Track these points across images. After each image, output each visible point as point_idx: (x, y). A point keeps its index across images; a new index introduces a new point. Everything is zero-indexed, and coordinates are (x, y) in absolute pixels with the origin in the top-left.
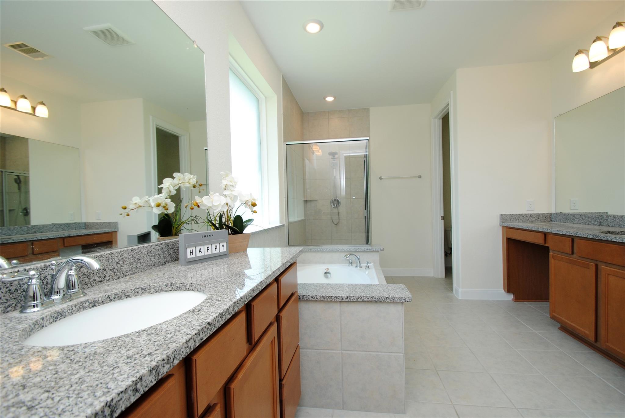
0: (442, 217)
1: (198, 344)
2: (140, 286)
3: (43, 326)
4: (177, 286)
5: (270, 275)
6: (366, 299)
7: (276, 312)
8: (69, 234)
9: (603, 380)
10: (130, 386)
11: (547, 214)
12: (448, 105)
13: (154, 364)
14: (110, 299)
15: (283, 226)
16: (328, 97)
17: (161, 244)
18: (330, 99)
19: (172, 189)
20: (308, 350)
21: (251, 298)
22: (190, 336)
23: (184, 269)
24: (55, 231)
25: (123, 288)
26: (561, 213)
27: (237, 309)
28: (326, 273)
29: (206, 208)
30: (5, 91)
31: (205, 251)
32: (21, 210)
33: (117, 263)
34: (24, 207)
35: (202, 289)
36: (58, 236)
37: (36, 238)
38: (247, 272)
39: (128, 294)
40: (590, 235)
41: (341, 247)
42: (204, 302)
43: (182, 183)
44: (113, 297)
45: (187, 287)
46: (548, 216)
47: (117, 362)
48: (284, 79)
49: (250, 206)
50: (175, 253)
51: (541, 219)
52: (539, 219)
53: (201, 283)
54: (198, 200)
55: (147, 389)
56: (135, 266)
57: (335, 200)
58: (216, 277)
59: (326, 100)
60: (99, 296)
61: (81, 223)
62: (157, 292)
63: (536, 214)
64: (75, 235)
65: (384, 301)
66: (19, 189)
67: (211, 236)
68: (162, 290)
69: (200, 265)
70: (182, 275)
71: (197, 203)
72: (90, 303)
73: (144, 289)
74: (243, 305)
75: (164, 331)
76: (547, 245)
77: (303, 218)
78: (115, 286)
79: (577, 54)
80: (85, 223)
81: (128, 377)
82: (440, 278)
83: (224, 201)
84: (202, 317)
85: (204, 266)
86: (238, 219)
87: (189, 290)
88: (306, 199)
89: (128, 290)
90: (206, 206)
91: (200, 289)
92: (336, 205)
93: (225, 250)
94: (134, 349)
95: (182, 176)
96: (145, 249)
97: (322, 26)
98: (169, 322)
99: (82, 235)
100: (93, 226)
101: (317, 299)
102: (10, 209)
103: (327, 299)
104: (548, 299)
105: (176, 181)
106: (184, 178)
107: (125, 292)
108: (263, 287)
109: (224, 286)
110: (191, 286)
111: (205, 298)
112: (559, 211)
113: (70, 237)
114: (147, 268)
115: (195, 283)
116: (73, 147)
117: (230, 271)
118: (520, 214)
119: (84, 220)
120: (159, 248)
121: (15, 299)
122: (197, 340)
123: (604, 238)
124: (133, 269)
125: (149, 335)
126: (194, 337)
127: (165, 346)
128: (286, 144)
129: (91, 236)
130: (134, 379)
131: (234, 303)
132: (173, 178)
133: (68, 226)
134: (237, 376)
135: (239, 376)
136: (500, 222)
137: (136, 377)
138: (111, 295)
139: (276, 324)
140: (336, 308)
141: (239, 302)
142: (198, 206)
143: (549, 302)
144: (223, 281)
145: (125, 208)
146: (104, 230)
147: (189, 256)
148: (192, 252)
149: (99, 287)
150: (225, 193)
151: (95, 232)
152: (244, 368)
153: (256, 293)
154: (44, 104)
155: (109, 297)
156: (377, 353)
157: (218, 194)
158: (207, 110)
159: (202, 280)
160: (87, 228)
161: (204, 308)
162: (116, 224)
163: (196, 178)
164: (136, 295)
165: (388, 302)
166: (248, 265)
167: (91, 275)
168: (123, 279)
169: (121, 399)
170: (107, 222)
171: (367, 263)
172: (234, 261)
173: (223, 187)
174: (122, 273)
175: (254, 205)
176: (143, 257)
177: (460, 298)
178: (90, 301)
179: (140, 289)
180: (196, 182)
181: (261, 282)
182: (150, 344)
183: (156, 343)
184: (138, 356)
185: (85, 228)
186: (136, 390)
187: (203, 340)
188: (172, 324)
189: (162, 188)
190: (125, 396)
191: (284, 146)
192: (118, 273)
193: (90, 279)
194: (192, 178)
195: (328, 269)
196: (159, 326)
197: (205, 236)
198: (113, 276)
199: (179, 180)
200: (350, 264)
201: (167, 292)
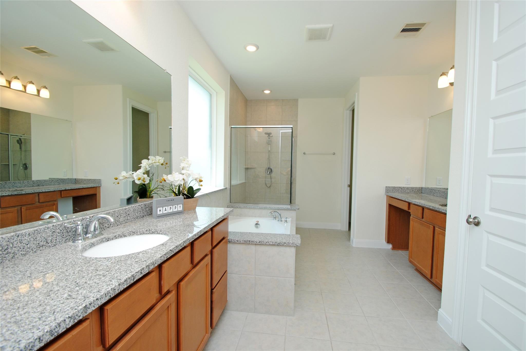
0: (348, 185)
1: (165, 259)
2: (132, 231)
3: (86, 250)
4: (152, 231)
5: (207, 227)
6: (272, 243)
7: (210, 248)
8: (65, 188)
9: (429, 302)
10: (139, 271)
11: (419, 187)
12: (354, 103)
13: (148, 264)
14: (116, 237)
15: (226, 188)
16: (265, 90)
17: (141, 205)
18: (267, 92)
19: (147, 167)
20: (234, 275)
21: (194, 239)
22: (162, 255)
23: (155, 221)
24: (53, 185)
25: (122, 231)
26: (428, 188)
27: (185, 245)
28: (257, 224)
29: (171, 182)
30: (18, 79)
31: (168, 209)
32: (21, 165)
33: (117, 216)
34: (24, 163)
35: (167, 233)
36: (57, 189)
37: (42, 190)
38: (195, 223)
39: (125, 235)
40: (431, 207)
41: (268, 206)
42: (168, 240)
43: (154, 163)
44: (118, 236)
45: (158, 232)
46: (420, 189)
47: (132, 263)
48: (231, 77)
49: (199, 181)
50: (150, 210)
51: (414, 191)
52: (413, 191)
53: (166, 230)
54: (165, 177)
55: (145, 274)
56: (126, 218)
57: (269, 168)
58: (175, 227)
59: (264, 93)
60: (110, 235)
61: (73, 179)
62: (141, 234)
63: (411, 187)
64: (69, 189)
65: (283, 245)
66: (21, 148)
67: (173, 200)
68: (144, 233)
69: (165, 219)
70: (155, 224)
71: (164, 179)
72: (106, 239)
73: (134, 232)
74: (189, 243)
75: (149, 252)
76: (410, 211)
77: (244, 181)
78: (118, 230)
79: (441, 75)
80: (75, 179)
81: (138, 268)
82: (345, 231)
83: (181, 177)
84: (167, 247)
85: (168, 219)
86: (191, 188)
87: (159, 234)
88: (247, 167)
89: (125, 233)
90: (169, 181)
91: (166, 233)
92: (270, 173)
93: (181, 209)
94: (138, 259)
95: (154, 158)
96: (132, 208)
97: (258, 48)
98: (152, 249)
99: (74, 189)
100: (82, 182)
101: (240, 242)
102: (14, 164)
103: (247, 242)
104: (408, 249)
105: (150, 161)
106: (155, 160)
107: (124, 233)
108: (202, 234)
109: (179, 232)
110: (161, 231)
111: (169, 239)
112: (427, 186)
113: (66, 190)
114: (133, 220)
115: (163, 230)
116: (67, 120)
117: (184, 223)
118: (399, 187)
119: (75, 177)
120: (140, 207)
121: (69, 235)
122: (165, 257)
123: (438, 209)
124: (126, 220)
125: (143, 254)
126: (164, 255)
127: (151, 258)
128: (231, 128)
129: (81, 190)
130: (141, 269)
131: (184, 241)
132: (148, 159)
133: (63, 181)
134: (184, 280)
135: (185, 279)
136: (385, 192)
137: (141, 268)
138: (116, 235)
139: (210, 256)
140: (253, 248)
141: (186, 241)
142: (165, 181)
143: (408, 250)
144: (179, 229)
145: (117, 179)
146: (90, 185)
147: (159, 213)
148: (161, 210)
149: (108, 230)
150: (183, 172)
151: (84, 186)
152: (189, 276)
153: (197, 237)
154: (46, 88)
155: (115, 236)
156: (278, 278)
157: (178, 173)
158: (172, 114)
159: (167, 228)
160: (77, 183)
161: (168, 243)
162: (99, 181)
163: (164, 159)
164: (129, 236)
165: (285, 246)
166: (196, 219)
167: (104, 223)
168: (120, 226)
169: (137, 275)
170: (92, 179)
171: (286, 218)
172: (186, 217)
173: (182, 168)
174: (120, 223)
175: (201, 181)
176: (131, 213)
177: (354, 246)
178: (106, 238)
179: (132, 232)
180: (163, 162)
181: (200, 231)
182: (144, 257)
183: (147, 257)
184: (140, 261)
185: (75, 183)
186: (141, 273)
187: (168, 258)
188: (153, 250)
189: (141, 166)
190: (138, 274)
191: (229, 129)
192: (118, 223)
193: (103, 226)
194: (160, 159)
195: (258, 222)
196: (147, 250)
197: (169, 201)
198: (115, 224)
199: (153, 160)
200: (274, 219)
201: (147, 234)
